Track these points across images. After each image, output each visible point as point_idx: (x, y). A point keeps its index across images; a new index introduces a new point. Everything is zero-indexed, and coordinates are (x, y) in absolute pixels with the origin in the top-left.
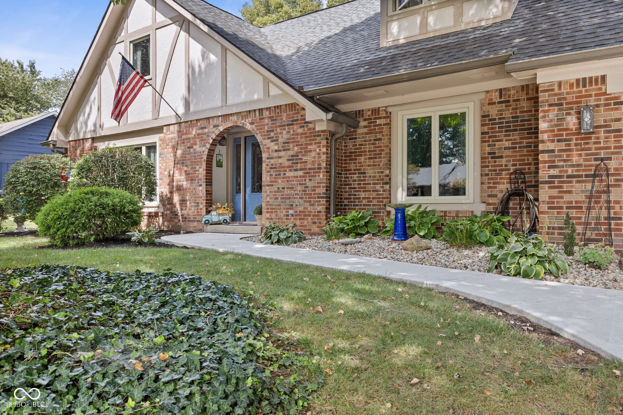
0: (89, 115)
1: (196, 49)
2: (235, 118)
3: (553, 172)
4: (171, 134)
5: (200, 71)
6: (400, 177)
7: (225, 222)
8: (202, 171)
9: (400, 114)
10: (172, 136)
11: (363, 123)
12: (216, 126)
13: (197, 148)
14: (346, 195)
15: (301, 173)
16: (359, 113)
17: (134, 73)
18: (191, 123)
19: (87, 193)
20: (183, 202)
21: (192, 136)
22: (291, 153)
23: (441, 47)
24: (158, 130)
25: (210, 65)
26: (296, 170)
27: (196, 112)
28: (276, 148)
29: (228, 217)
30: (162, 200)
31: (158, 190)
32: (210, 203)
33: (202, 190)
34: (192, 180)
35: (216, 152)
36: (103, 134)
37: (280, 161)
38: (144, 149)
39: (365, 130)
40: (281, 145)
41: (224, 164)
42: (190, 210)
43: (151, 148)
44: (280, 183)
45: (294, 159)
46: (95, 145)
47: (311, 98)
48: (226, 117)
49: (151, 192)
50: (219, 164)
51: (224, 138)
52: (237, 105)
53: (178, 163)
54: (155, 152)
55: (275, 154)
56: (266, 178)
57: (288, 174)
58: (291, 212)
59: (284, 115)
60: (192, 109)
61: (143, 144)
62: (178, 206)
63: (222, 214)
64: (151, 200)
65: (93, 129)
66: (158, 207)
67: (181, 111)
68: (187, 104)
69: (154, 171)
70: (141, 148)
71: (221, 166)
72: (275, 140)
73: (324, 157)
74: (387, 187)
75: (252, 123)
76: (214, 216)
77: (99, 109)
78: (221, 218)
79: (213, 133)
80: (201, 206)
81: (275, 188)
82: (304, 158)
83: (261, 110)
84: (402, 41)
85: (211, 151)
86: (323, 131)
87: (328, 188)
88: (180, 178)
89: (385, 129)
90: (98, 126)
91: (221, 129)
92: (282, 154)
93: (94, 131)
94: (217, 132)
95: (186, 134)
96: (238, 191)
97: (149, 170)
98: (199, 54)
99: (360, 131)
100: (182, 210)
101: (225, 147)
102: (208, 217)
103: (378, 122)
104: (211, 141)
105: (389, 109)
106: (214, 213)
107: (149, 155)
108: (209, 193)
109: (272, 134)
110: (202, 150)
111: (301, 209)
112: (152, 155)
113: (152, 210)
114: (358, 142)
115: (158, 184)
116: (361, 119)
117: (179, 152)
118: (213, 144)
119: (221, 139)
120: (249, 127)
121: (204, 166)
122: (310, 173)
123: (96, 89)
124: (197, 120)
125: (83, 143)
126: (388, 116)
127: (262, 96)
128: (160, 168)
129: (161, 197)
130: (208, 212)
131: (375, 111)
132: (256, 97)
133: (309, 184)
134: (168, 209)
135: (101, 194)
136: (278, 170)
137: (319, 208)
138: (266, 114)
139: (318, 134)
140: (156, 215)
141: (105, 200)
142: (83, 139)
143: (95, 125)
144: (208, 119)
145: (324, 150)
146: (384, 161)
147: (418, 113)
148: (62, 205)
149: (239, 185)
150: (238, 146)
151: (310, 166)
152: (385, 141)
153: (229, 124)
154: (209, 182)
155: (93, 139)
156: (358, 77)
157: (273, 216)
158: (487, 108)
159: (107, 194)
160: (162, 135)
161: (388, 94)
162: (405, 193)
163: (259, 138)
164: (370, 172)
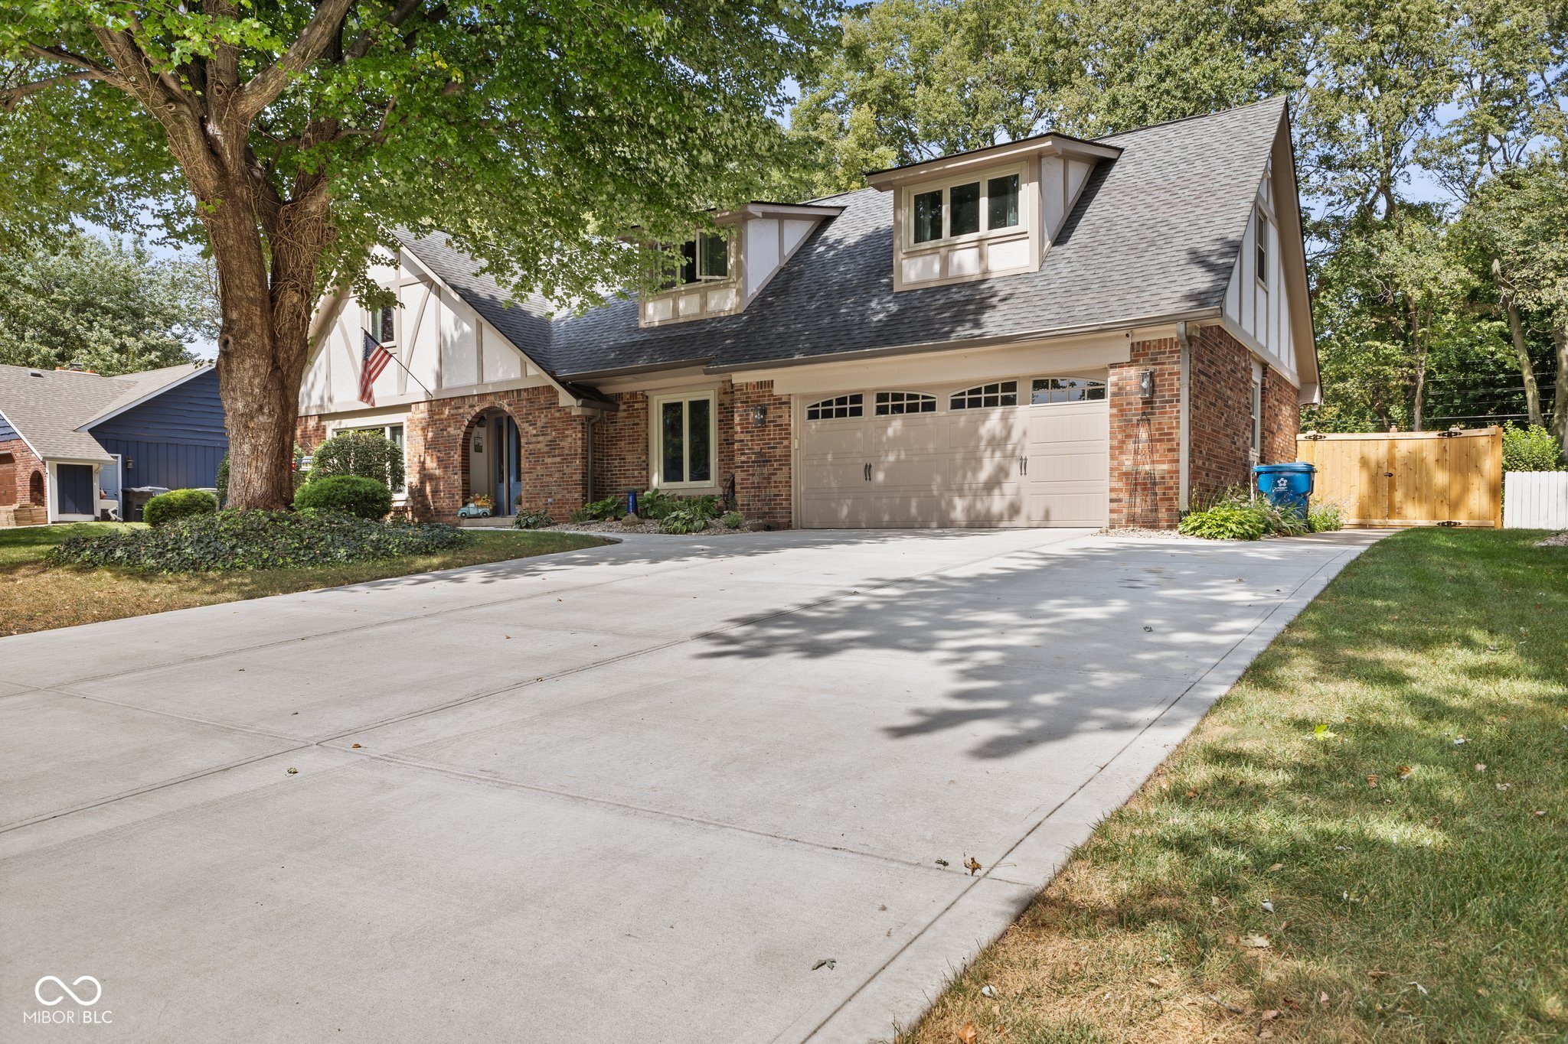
0: (313, 385)
1: (448, 315)
2: (492, 398)
3: (743, 458)
4: (421, 413)
5: (452, 342)
6: (656, 462)
7: (485, 515)
8: (457, 457)
9: (656, 398)
10: (422, 415)
11: (622, 407)
12: (472, 406)
13: (451, 430)
14: (608, 482)
15: (558, 459)
16: (620, 396)
17: (378, 348)
18: (444, 402)
19: (339, 482)
20: (435, 492)
21: (445, 416)
22: (549, 438)
23: (682, 337)
24: (406, 408)
25: (463, 336)
26: (554, 456)
27: (449, 390)
28: (534, 432)
29: (487, 510)
30: (412, 491)
31: (407, 480)
32: (467, 495)
33: (458, 478)
34: (446, 467)
35: (474, 434)
36: (333, 411)
37: (539, 446)
38: (387, 430)
39: (624, 414)
40: (539, 429)
41: (484, 449)
42: (444, 503)
43: (397, 429)
44: (539, 470)
45: (552, 445)
46: (323, 423)
47: (563, 383)
48: (482, 397)
49: (398, 480)
50: (478, 449)
51: (482, 418)
52: (494, 384)
53: (430, 446)
54: (401, 434)
55: (534, 439)
56: (525, 464)
57: (549, 460)
58: (550, 500)
59: (542, 398)
60: (444, 385)
61: (387, 425)
62: (430, 497)
63: (482, 507)
64: (400, 491)
65: (319, 403)
66: (406, 500)
67: (432, 386)
68: (439, 378)
69: (401, 458)
70: (383, 430)
71: (481, 451)
72: (533, 424)
73: (579, 443)
74: (644, 473)
75: (509, 405)
76: (472, 509)
77: (328, 377)
78: (480, 511)
79: (469, 413)
80: (457, 497)
81: (534, 476)
82: (562, 443)
83: (519, 391)
84: (657, 324)
85: (467, 436)
86: (578, 416)
87: (584, 475)
88: (431, 464)
89: (642, 414)
90: (326, 399)
91: (477, 409)
92: (541, 438)
93: (321, 406)
94: (473, 414)
95: (438, 414)
96: (501, 481)
97: (396, 456)
98: (452, 322)
99: (621, 414)
100: (434, 502)
101: (484, 429)
102: (464, 510)
103: (636, 406)
104: (466, 423)
105: (647, 393)
106: (472, 505)
107: (394, 438)
108: (466, 482)
109: (531, 417)
110: (457, 432)
111: (559, 497)
112: (398, 437)
113: (402, 504)
114: (619, 425)
115: (406, 470)
116: (621, 403)
117: (430, 435)
118: (470, 426)
119: (479, 420)
120: (507, 408)
121: (459, 451)
122: (566, 459)
123: (323, 352)
124: (451, 399)
125: (306, 421)
126: (646, 399)
127: (519, 375)
128: (409, 453)
129: (410, 488)
130: (465, 504)
131: (633, 395)
132: (513, 376)
133: (567, 471)
134: (418, 502)
135: (354, 482)
136: (536, 455)
137: (576, 495)
138: (524, 395)
139: (574, 419)
140: (405, 509)
141: (358, 488)
142: (306, 417)
143: (322, 398)
144: (463, 397)
145: (580, 435)
146: (642, 446)
147: (672, 398)
148: (316, 492)
149: (502, 473)
150: (500, 428)
151: (566, 452)
152: (643, 426)
153: (486, 405)
154: (466, 468)
155: (321, 417)
156: (608, 364)
157: (533, 505)
158: (723, 397)
159: (359, 482)
160: (409, 414)
161: (638, 380)
162: (661, 478)
163: (518, 421)
164: (630, 458)
